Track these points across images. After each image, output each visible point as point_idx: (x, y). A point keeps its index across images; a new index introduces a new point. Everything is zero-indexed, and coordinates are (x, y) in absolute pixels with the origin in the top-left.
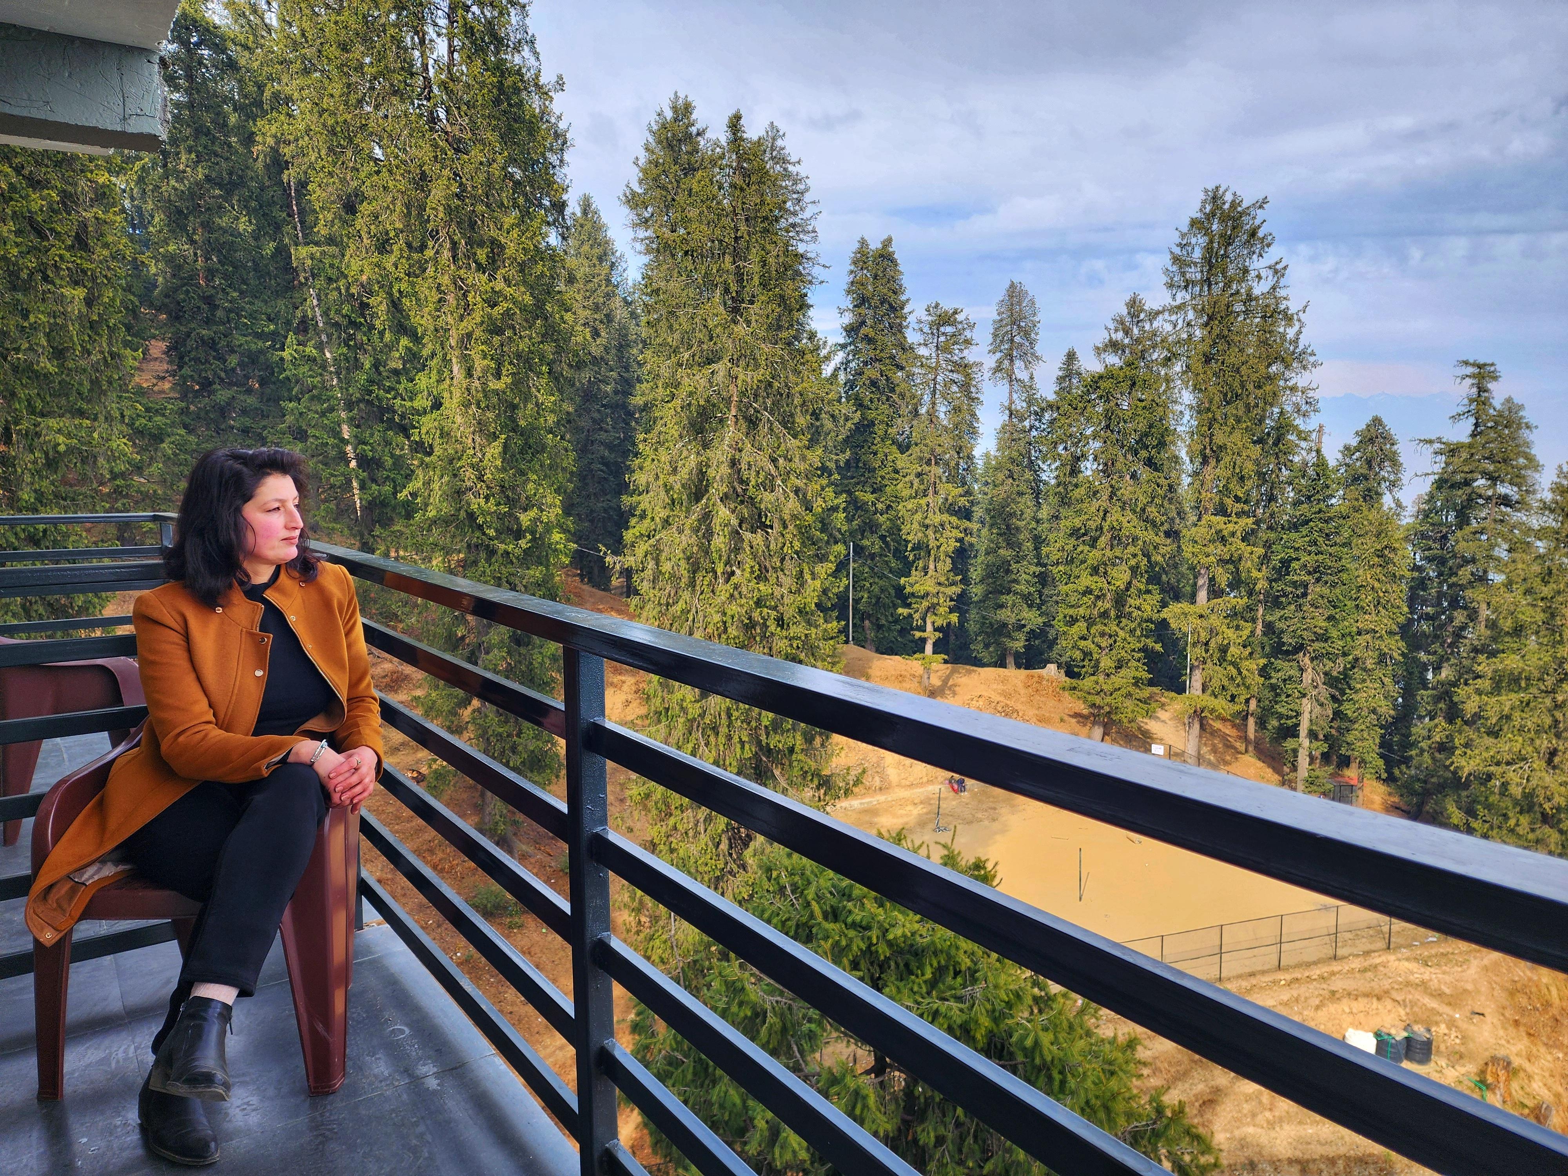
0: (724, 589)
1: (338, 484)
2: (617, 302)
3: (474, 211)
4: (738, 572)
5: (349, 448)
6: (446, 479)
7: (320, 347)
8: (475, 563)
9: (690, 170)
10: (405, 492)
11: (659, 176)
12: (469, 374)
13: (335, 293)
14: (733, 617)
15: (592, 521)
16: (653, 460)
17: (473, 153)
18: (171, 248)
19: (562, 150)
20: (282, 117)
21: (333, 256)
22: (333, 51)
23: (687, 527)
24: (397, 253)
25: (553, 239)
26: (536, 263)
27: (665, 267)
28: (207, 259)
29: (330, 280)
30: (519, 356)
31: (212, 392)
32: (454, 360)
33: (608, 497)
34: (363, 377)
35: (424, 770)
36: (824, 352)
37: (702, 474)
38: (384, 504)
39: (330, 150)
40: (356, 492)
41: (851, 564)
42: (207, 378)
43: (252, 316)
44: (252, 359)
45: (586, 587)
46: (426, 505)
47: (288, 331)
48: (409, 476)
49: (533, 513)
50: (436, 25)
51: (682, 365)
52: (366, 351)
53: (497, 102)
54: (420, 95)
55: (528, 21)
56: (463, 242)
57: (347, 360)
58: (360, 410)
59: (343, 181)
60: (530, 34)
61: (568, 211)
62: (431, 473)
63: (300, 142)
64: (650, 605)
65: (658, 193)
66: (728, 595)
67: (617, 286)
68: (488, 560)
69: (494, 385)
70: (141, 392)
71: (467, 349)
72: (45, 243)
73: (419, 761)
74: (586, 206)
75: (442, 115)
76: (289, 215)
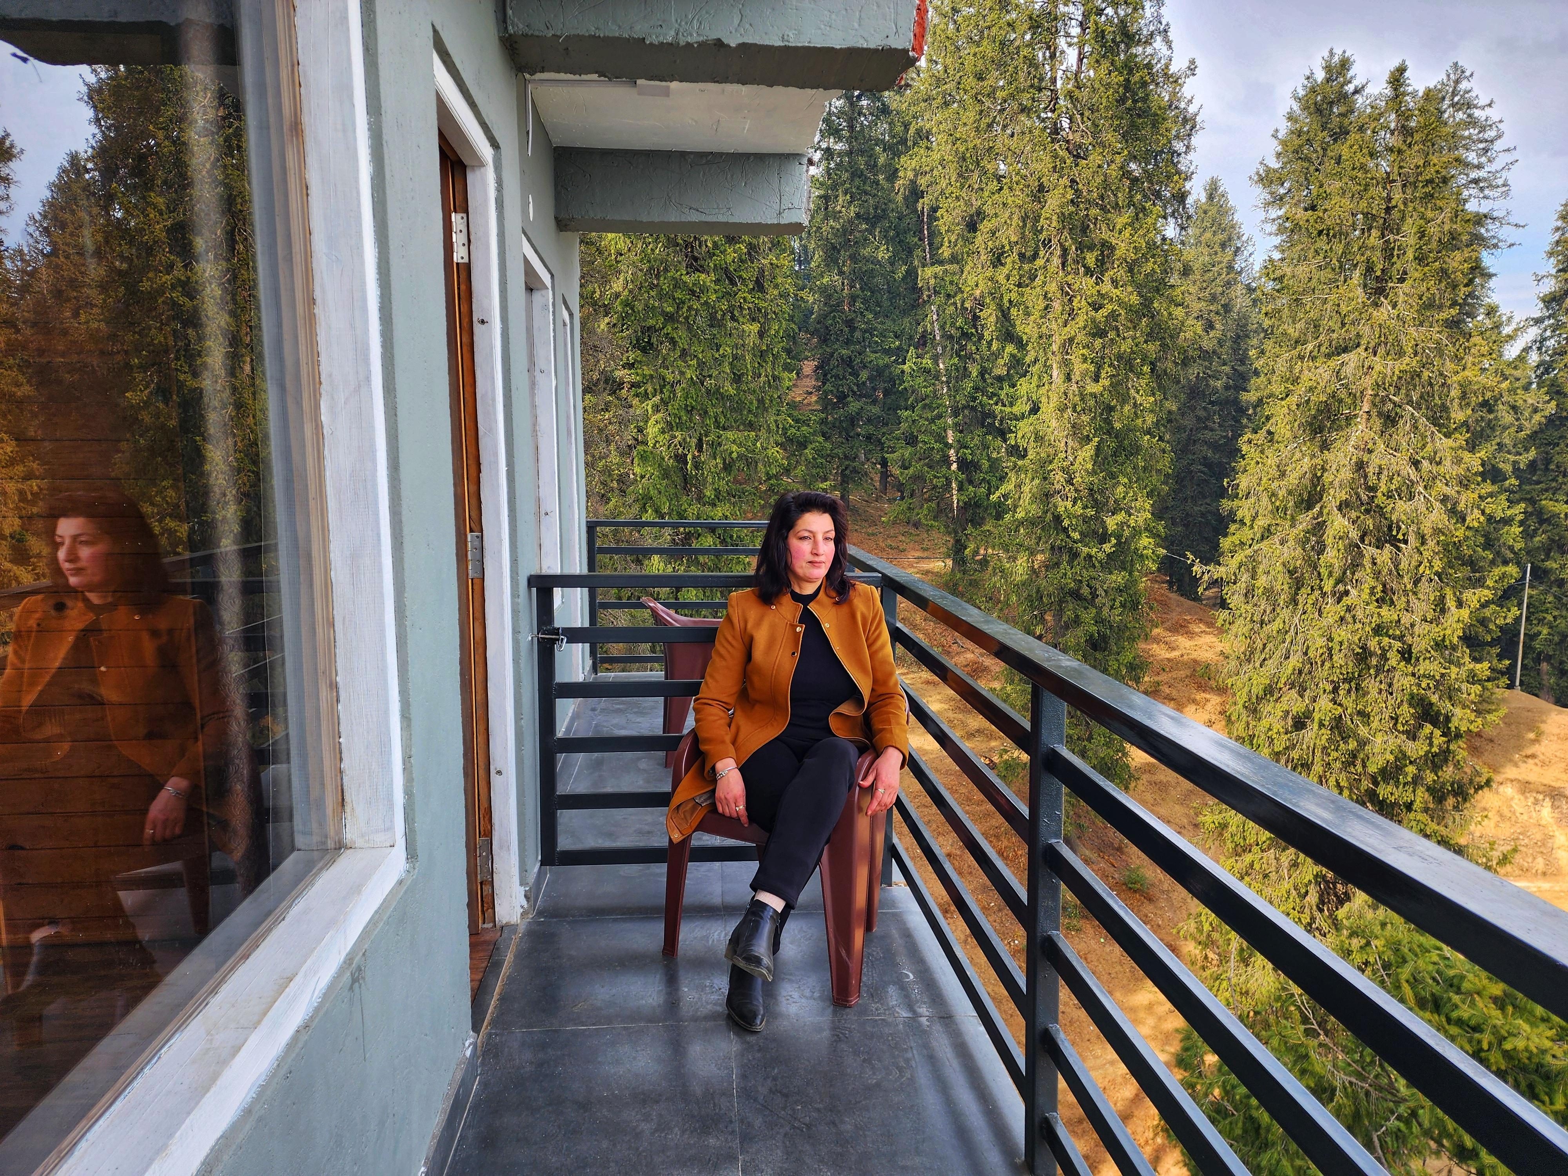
0: (1332, 610)
1: (939, 485)
2: (1239, 290)
3: (1087, 215)
4: (1354, 592)
5: (952, 451)
6: (1037, 481)
7: (935, 359)
8: (1057, 564)
9: (1340, 134)
10: (997, 494)
11: (1301, 146)
12: (1068, 378)
13: (952, 308)
14: (1341, 643)
15: (1186, 526)
16: (1258, 463)
17: (1091, 157)
18: (825, 281)
19: (1189, 135)
20: (922, 151)
21: (954, 274)
22: (970, 81)
23: (1291, 538)
24: (1009, 266)
25: (1171, 230)
26: (1147, 260)
27: (1299, 247)
28: (851, 287)
29: (949, 296)
30: (1120, 357)
31: (846, 405)
32: (1055, 366)
33: (1208, 501)
34: (968, 385)
35: (996, 759)
36: (1507, 330)
37: (1316, 479)
38: (977, 505)
39: (960, 175)
40: (955, 492)
41: (1527, 591)
42: (843, 392)
43: (882, 335)
44: (879, 372)
45: (1174, 596)
46: (1016, 507)
47: (910, 346)
48: (1002, 479)
49: (1120, 517)
50: (1068, 35)
51: (1304, 357)
52: (974, 360)
53: (1122, 100)
54: (1045, 108)
55: (1163, 10)
56: (1074, 248)
57: (957, 370)
58: (964, 417)
59: (968, 204)
60: (1164, 23)
61: (1190, 200)
62: (1023, 476)
63: (935, 172)
64: (1240, 622)
65: (1297, 166)
66: (1337, 617)
67: (1240, 273)
68: (1070, 563)
69: (1092, 388)
70: (793, 405)
71: (1067, 353)
72: (735, 289)
73: (992, 749)
74: (1213, 190)
75: (1065, 123)
76: (920, 239)
